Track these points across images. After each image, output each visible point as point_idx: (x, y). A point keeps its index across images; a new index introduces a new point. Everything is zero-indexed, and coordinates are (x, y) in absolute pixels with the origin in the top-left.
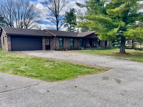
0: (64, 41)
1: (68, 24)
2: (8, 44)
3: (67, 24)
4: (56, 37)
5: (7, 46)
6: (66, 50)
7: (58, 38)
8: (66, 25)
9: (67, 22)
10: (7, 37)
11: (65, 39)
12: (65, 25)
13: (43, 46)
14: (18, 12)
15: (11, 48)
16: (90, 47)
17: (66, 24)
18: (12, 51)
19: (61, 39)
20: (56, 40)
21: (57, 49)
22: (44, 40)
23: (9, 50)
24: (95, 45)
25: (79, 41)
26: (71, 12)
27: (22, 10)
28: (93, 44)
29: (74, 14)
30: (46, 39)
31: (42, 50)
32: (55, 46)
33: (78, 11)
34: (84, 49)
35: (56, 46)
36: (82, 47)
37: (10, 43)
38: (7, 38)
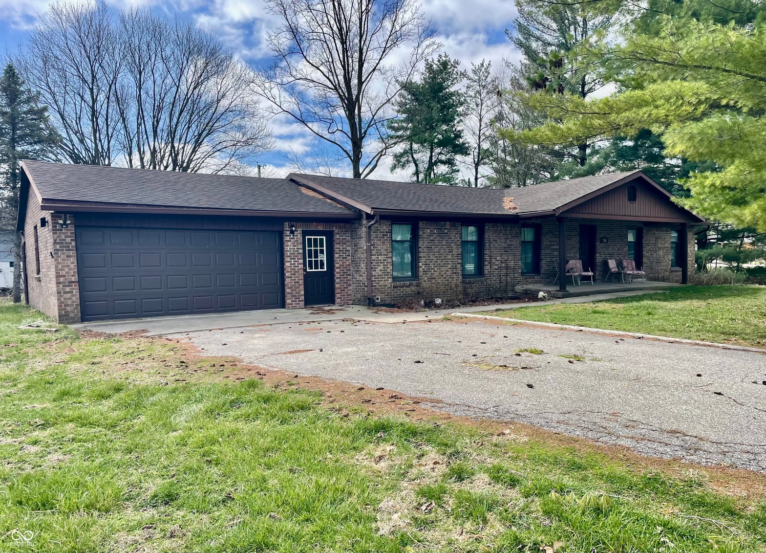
0: (422, 244)
1: (415, 146)
2: (58, 276)
3: (411, 151)
4: (369, 217)
5: (53, 287)
6: (438, 301)
7: (384, 227)
8: (402, 155)
9: (410, 139)
10: (55, 224)
11: (426, 232)
12: (398, 157)
13: (287, 281)
14: (134, 91)
15: (76, 298)
16: (587, 278)
17: (405, 152)
18: (83, 320)
19: (402, 234)
20: (369, 239)
21: (379, 298)
22: (293, 244)
23: (64, 318)
24: (612, 264)
25: (516, 242)
26: (434, 78)
27: (159, 81)
28: (599, 258)
29: (452, 89)
30: (305, 234)
31: (283, 305)
32: (364, 278)
33: (474, 72)
34: (553, 297)
35: (369, 277)
36: (537, 278)
37: (72, 263)
38: (54, 230)
